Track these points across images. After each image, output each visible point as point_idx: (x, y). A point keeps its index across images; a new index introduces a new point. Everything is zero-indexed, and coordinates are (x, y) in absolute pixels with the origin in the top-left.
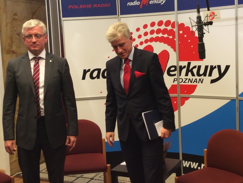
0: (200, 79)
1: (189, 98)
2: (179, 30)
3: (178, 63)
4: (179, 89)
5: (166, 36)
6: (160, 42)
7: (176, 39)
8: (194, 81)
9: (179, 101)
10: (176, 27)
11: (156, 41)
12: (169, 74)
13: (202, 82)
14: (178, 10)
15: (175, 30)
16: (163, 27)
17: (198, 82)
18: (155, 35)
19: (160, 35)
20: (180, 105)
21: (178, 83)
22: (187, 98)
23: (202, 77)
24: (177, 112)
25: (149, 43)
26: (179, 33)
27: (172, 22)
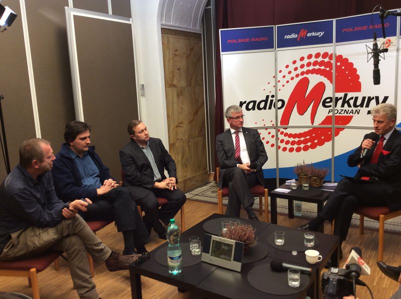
1: (344, 129)
2: (337, 62)
3: (334, 95)
5: (323, 68)
7: (333, 71)
10: (334, 59)
11: (312, 73)
12: (324, 106)
13: (358, 113)
14: (336, 42)
15: (332, 61)
16: (320, 59)
17: (354, 113)
18: (311, 68)
19: (317, 67)
20: (334, 135)
21: (333, 114)
22: (342, 129)
23: (359, 108)
24: (331, 142)
25: (305, 76)
26: (336, 64)
27: (329, 54)
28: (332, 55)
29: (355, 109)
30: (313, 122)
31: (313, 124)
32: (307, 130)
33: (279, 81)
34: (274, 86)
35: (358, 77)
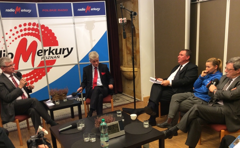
0: (58, 56)
1: (52, 67)
2: (42, 29)
3: (43, 48)
4: (45, 63)
5: (34, 32)
6: (31, 36)
7: (40, 34)
8: (54, 58)
9: (46, 70)
10: (40, 27)
11: (28, 35)
12: (39, 55)
13: (59, 58)
14: (40, 17)
15: (39, 28)
16: (31, 27)
17: (56, 58)
18: (27, 32)
19: (30, 31)
21: (44, 59)
22: (51, 68)
23: (59, 55)
24: (46, 76)
25: (24, 37)
26: (41, 30)
27: (36, 24)
28: (38, 24)
29: (57, 56)
30: (33, 66)
31: (33, 67)
32: (31, 71)
33: (7, 41)
34: (4, 44)
35: (56, 38)
